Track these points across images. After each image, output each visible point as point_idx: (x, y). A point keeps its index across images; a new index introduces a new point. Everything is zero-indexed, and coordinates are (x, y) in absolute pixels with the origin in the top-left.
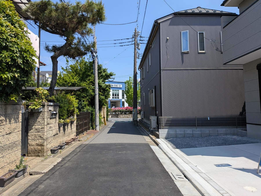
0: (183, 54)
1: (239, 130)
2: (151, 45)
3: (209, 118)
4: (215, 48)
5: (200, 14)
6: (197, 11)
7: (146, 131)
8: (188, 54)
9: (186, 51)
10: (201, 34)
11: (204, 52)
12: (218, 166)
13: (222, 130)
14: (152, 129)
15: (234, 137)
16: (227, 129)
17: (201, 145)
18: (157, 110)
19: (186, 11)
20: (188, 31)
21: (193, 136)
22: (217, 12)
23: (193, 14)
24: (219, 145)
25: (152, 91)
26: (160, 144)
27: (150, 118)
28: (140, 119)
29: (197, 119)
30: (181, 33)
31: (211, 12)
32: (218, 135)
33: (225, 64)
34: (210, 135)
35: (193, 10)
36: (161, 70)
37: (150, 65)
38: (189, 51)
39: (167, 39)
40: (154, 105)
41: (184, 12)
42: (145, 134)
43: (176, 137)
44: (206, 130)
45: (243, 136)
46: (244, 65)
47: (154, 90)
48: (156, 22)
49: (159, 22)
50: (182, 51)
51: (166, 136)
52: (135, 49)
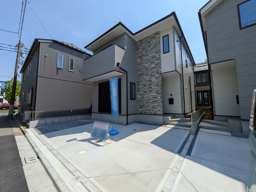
0: (58, 69)
1: (88, 116)
2: (33, 56)
3: (71, 111)
4: (78, 70)
5: (72, 48)
6: (70, 46)
7: (19, 123)
8: (62, 70)
9: (60, 68)
10: (72, 60)
11: (73, 71)
12: (68, 141)
13: (79, 117)
14: (24, 121)
15: (85, 120)
16: (82, 116)
17: (63, 128)
18: (32, 106)
19: (63, 42)
20: (63, 55)
21: (59, 123)
22: (82, 51)
23: (67, 46)
24: (75, 126)
25: (29, 91)
26: (27, 133)
27: (24, 112)
28: (18, 113)
29: (64, 111)
30: (57, 55)
31: (79, 49)
32: (76, 120)
33: (83, 80)
34: (71, 121)
35: (68, 44)
36: (38, 77)
37: (30, 71)
38: (62, 68)
39: (46, 56)
40: (30, 102)
41: (61, 42)
42: (16, 126)
43: (46, 125)
44: (69, 118)
45: (89, 119)
46: (93, 83)
47: (31, 91)
48: (36, 40)
49: (39, 41)
50: (58, 67)
51: (36, 126)
52: (17, 56)
